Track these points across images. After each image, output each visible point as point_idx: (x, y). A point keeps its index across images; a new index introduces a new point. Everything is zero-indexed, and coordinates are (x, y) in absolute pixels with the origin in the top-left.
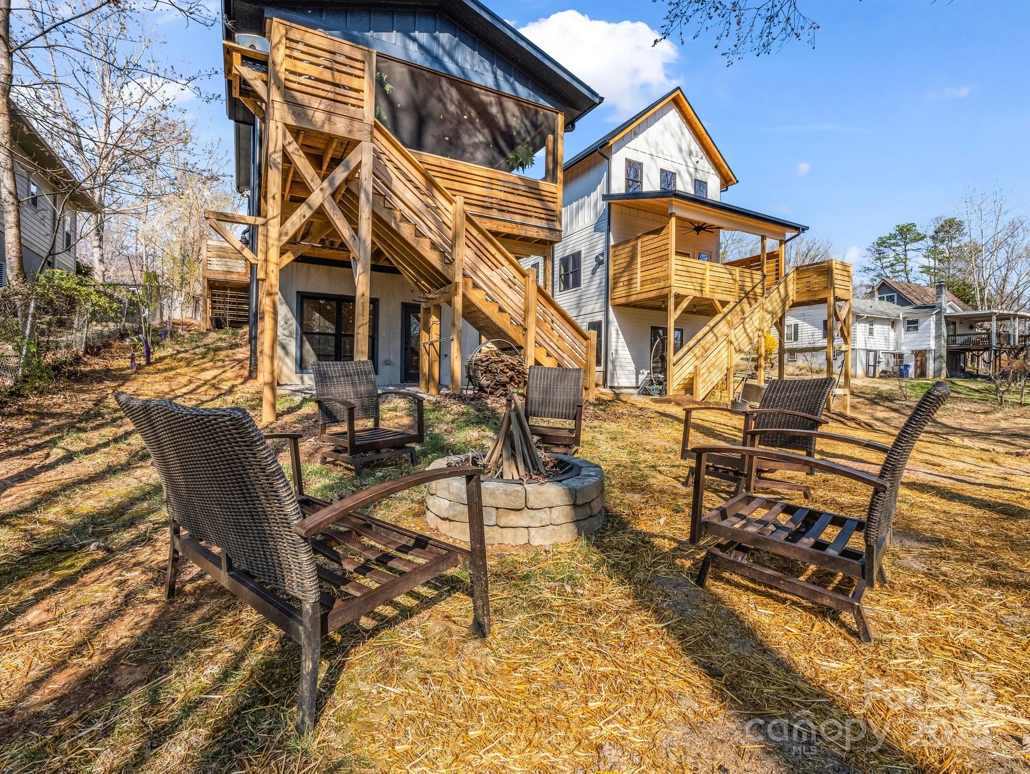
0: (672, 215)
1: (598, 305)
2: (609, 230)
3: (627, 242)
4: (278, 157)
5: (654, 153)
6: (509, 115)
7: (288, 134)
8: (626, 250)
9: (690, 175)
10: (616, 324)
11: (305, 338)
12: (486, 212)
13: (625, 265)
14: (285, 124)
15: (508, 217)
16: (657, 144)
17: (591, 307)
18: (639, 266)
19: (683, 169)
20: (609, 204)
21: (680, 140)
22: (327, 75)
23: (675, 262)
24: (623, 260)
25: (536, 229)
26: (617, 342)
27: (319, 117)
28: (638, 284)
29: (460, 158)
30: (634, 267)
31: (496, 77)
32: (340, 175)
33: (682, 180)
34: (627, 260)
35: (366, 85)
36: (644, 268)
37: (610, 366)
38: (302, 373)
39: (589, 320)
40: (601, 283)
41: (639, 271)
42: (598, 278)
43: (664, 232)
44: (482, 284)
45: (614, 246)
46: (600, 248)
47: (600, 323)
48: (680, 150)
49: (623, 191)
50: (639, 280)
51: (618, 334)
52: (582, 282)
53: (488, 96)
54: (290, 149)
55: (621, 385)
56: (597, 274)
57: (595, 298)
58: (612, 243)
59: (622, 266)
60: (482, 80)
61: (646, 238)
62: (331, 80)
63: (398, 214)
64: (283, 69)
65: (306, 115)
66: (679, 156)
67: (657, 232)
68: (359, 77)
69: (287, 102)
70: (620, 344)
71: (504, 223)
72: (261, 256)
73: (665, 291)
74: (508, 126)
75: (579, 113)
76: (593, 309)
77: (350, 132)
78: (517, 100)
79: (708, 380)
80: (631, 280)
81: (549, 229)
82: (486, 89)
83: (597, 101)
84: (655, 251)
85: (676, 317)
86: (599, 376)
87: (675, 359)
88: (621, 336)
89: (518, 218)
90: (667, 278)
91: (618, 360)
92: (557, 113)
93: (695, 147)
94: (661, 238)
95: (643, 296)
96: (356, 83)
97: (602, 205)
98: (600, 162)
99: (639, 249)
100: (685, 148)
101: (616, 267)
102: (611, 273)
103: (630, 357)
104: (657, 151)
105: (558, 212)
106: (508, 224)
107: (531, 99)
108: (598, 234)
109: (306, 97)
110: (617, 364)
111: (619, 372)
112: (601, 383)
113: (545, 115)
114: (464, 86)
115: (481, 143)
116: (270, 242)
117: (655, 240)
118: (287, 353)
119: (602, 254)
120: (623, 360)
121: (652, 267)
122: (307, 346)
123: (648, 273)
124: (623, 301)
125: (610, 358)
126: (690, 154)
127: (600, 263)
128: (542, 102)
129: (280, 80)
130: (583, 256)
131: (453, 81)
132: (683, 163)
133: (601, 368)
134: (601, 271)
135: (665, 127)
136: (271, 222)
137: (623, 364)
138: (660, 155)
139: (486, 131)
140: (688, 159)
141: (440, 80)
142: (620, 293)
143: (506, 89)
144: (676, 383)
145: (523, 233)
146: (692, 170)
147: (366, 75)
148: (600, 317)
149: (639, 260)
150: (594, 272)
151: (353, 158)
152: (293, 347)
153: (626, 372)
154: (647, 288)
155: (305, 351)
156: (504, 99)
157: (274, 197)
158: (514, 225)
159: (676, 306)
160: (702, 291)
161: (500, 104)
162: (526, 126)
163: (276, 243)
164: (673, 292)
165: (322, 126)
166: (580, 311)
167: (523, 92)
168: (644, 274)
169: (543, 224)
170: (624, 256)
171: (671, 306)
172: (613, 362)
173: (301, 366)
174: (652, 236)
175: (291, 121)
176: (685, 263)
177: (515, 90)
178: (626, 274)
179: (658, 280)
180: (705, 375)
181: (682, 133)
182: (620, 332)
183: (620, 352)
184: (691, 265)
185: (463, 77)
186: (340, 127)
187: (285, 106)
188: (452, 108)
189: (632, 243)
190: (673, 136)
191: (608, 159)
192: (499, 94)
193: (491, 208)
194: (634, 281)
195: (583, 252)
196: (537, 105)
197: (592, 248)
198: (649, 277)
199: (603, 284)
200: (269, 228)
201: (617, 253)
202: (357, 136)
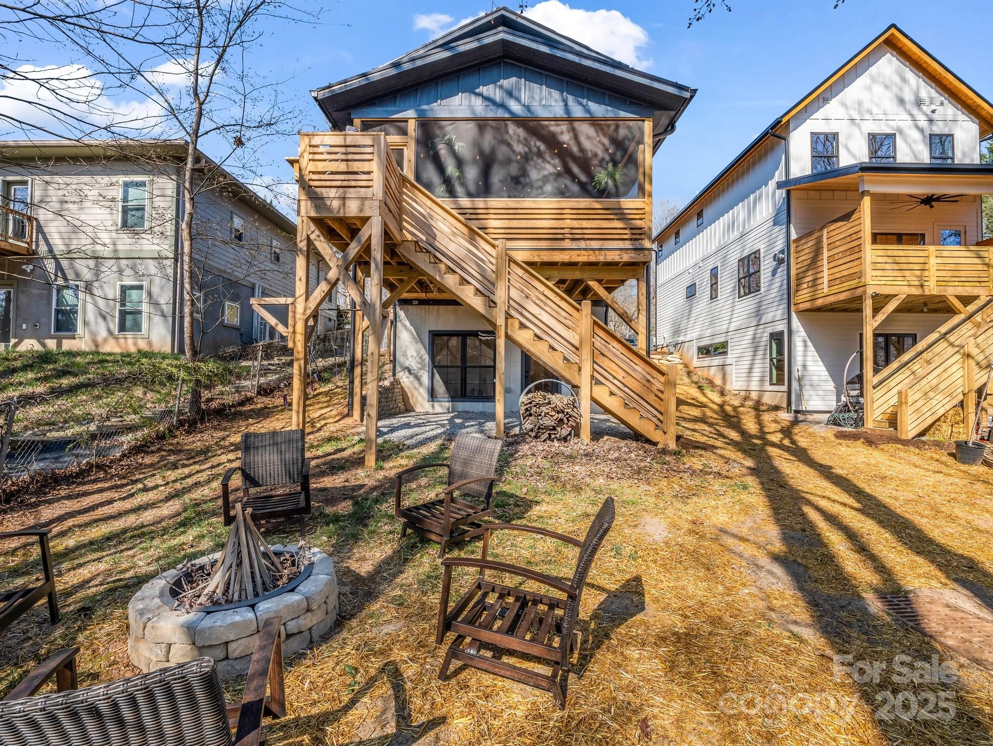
0: (863, 194)
1: (780, 312)
2: (789, 222)
3: (810, 234)
4: (303, 245)
5: (855, 115)
6: (583, 139)
7: (312, 224)
8: (810, 244)
9: (921, 131)
10: (803, 333)
11: (435, 371)
12: (557, 245)
13: (809, 262)
14: (309, 217)
15: (582, 244)
16: (860, 104)
17: (771, 315)
18: (825, 262)
19: (906, 124)
20: (788, 192)
21: (901, 89)
22: (342, 167)
23: (871, 253)
24: (806, 256)
25: (618, 252)
26: (805, 356)
27: (335, 204)
28: (826, 285)
29: (528, 195)
30: (819, 263)
31: (566, 105)
32: (354, 249)
33: (905, 141)
34: (811, 255)
35: (375, 167)
36: (832, 265)
37: (795, 385)
38: (433, 401)
39: (770, 330)
40: (781, 286)
41: (825, 268)
42: (778, 280)
43: (854, 217)
44: (528, 324)
45: (796, 241)
46: (780, 245)
47: (782, 333)
48: (901, 101)
49: (808, 172)
50: (826, 280)
51: (806, 346)
52: (762, 285)
53: (557, 125)
54: (312, 237)
55: (809, 409)
56: (777, 275)
57: (776, 304)
58: (794, 236)
59: (805, 263)
60: (550, 112)
61: (832, 227)
62: (345, 170)
63: (442, 266)
64: (307, 172)
65: (325, 205)
66: (900, 110)
67: (846, 217)
68: (370, 160)
69: (311, 198)
70: (809, 358)
71: (578, 252)
72: (290, 329)
73: (859, 292)
74: (582, 150)
75: (673, 113)
76: (774, 316)
77: (361, 210)
78: (594, 121)
79: (925, 409)
80: (815, 280)
81: (635, 249)
82: (556, 119)
83: (687, 95)
84: (844, 241)
85: (876, 324)
86: (782, 397)
87: (876, 380)
88: (811, 348)
89: (595, 244)
90: (860, 275)
91: (807, 378)
92: (644, 121)
93: (927, 91)
94: (851, 225)
95: (832, 299)
96: (365, 167)
97: (781, 194)
98: (778, 144)
99: (825, 242)
100: (909, 96)
101: (799, 266)
102: (793, 272)
103: (826, 373)
104: (860, 113)
105: (646, 229)
106: (583, 252)
107: (610, 115)
108: (778, 228)
109: (324, 190)
110: (805, 382)
111: (807, 392)
112: (785, 405)
113: (629, 128)
114: (531, 124)
115: (550, 174)
116: (298, 316)
117: (844, 228)
118: (421, 384)
119: (782, 252)
120: (815, 378)
121: (841, 262)
122: (437, 377)
123: (837, 270)
124: (807, 305)
125: (795, 374)
126: (919, 103)
127: (780, 262)
128: (623, 114)
129: (305, 181)
130: (762, 255)
131: (520, 122)
132: (908, 117)
133: (784, 388)
134: (782, 271)
135: (874, 80)
136: (298, 300)
137: (816, 383)
138: (867, 116)
139: (557, 161)
140: (915, 111)
141: (506, 125)
142: (804, 294)
143: (578, 112)
144: (878, 412)
145: (601, 259)
146: (923, 123)
147: (375, 157)
148: (781, 327)
149: (826, 254)
150: (774, 273)
151: (364, 234)
152: (425, 378)
153: (821, 393)
154: (835, 289)
155: (435, 382)
156: (577, 125)
157: (300, 279)
158: (591, 252)
159: (876, 310)
160: (922, 286)
161: (573, 130)
162: (603, 145)
163: (302, 317)
164: (870, 291)
165: (339, 212)
166: (760, 320)
167: (598, 110)
168: (832, 271)
169: (627, 245)
170: (807, 251)
171: (868, 310)
172: (799, 380)
173: (433, 395)
174: (840, 224)
175: (313, 214)
176: (889, 253)
177: (588, 111)
178: (810, 273)
179: (851, 277)
180: (919, 404)
181: (904, 80)
182: (809, 344)
183: (810, 368)
184: (901, 253)
185: (529, 115)
186: (352, 209)
187: (309, 202)
188: (519, 148)
189: (816, 235)
190: (887, 87)
191: (785, 139)
192: (570, 120)
193: (563, 239)
194: (820, 281)
195: (762, 251)
196: (617, 119)
197: (771, 245)
198: (838, 275)
199: (785, 287)
200: (297, 305)
201: (799, 249)
202: (367, 214)
